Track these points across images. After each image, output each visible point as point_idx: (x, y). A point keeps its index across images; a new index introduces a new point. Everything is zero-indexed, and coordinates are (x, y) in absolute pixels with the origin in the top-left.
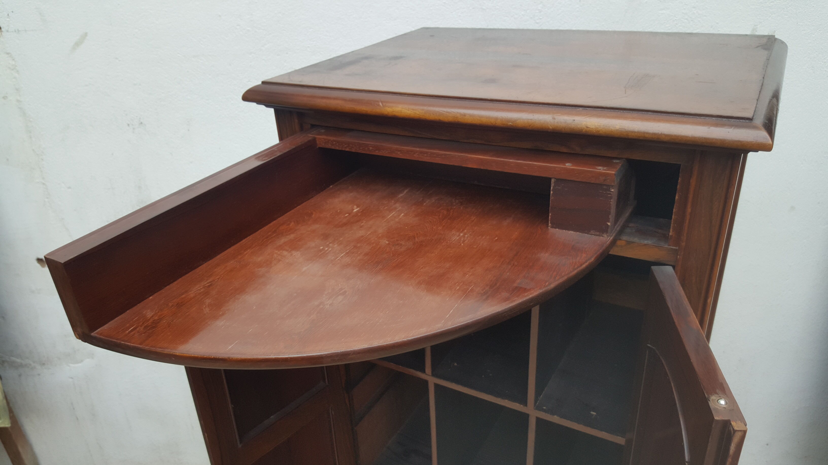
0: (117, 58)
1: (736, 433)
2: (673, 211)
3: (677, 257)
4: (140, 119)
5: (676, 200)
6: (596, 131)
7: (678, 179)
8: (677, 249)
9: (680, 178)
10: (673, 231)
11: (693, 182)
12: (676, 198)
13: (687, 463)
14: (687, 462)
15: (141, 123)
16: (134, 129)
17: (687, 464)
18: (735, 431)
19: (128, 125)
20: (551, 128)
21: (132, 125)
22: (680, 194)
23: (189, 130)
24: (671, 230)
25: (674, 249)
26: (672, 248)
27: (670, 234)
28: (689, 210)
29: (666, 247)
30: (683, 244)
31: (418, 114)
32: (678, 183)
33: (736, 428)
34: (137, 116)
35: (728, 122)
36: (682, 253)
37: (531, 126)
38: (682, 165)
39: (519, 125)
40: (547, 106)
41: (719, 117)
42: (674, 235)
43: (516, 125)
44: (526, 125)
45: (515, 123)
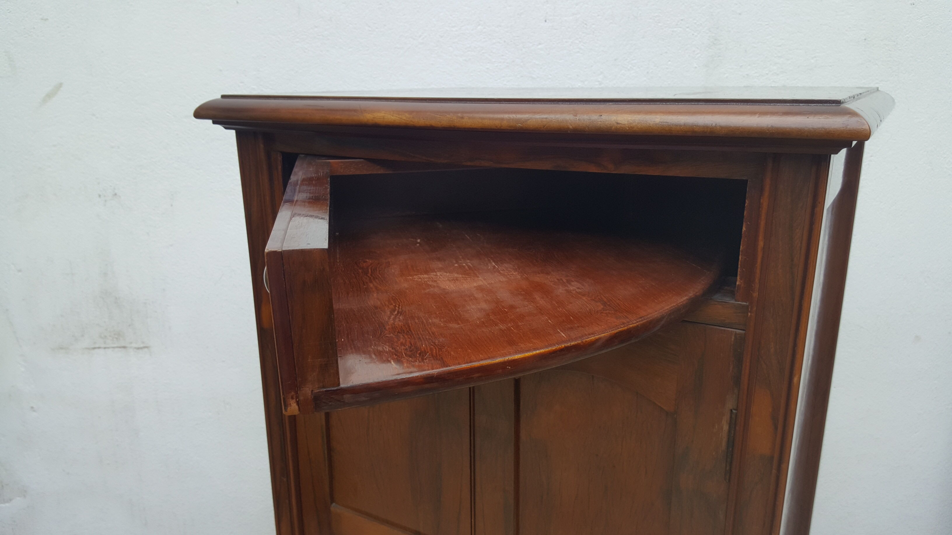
2: (740, 250)
4: (114, 189)
5: (743, 233)
6: (629, 128)
7: (745, 202)
8: (747, 305)
9: (747, 201)
10: (741, 279)
11: (765, 202)
12: (743, 230)
15: (116, 194)
16: (106, 201)
19: (100, 196)
20: (571, 127)
21: (105, 196)
22: (748, 223)
23: (172, 205)
24: (738, 278)
25: (743, 306)
26: (741, 304)
27: (737, 283)
28: (761, 244)
29: (732, 303)
30: (755, 295)
31: (404, 120)
32: (744, 207)
34: (111, 186)
35: (807, 107)
36: (755, 309)
37: (545, 127)
38: (749, 180)
39: (531, 127)
40: (568, 103)
41: (795, 102)
42: (742, 285)
43: (527, 126)
44: (539, 126)
45: (526, 125)
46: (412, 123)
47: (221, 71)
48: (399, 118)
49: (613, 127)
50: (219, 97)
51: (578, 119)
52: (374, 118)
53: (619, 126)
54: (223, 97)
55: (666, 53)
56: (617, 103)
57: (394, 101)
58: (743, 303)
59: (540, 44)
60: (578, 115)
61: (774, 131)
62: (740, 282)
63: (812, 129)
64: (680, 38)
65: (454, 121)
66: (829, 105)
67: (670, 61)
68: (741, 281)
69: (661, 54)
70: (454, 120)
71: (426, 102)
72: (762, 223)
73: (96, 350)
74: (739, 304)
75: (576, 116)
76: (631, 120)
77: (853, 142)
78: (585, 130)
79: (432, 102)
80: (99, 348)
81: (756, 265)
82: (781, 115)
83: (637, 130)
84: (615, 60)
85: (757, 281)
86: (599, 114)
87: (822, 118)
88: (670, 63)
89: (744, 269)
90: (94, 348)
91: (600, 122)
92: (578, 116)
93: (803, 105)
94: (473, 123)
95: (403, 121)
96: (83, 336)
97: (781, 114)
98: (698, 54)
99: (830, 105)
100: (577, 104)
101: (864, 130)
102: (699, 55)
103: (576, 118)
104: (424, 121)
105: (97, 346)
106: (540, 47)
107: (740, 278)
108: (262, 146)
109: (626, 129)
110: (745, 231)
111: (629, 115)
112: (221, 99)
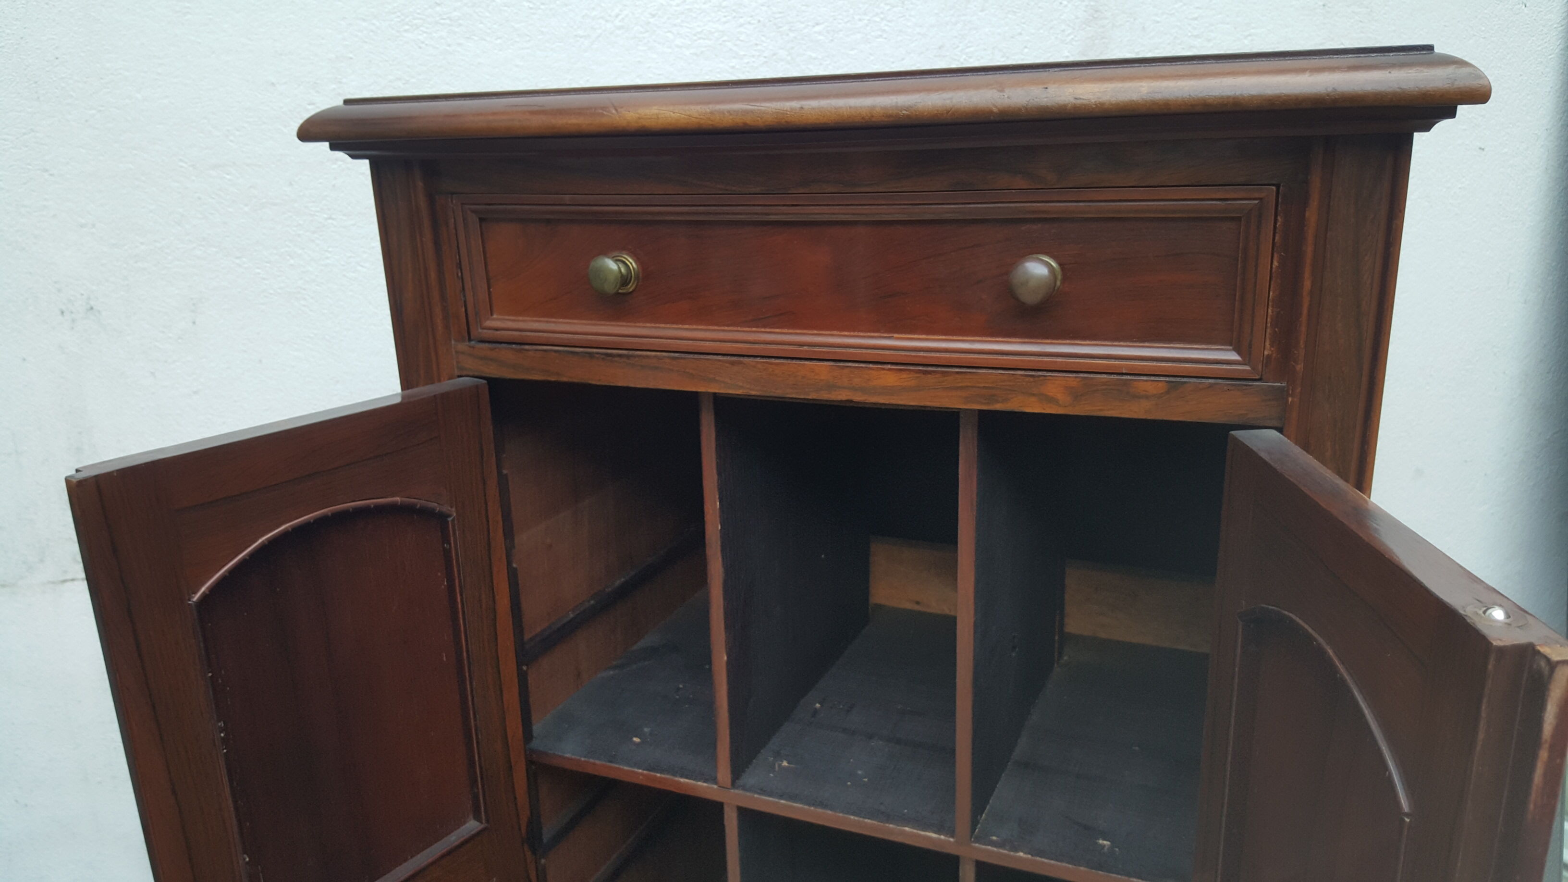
0: (46, 171)
1: (1558, 669)
2: (1269, 298)
3: (1287, 401)
4: (89, 298)
6: (1096, 105)
8: (1284, 387)
9: (1278, 218)
10: (1272, 345)
12: (1273, 267)
13: (1408, 818)
14: (1407, 815)
15: (92, 308)
16: (73, 321)
17: (1407, 820)
18: (1553, 666)
19: (62, 313)
20: (995, 110)
21: (72, 312)
22: (1282, 254)
23: (194, 323)
24: (1267, 344)
25: (1278, 388)
26: (1273, 386)
27: (1265, 353)
28: (1307, 284)
31: (696, 118)
33: (1555, 658)
34: (82, 295)
35: (1384, 58)
36: (1298, 390)
37: (950, 113)
38: (1282, 184)
39: (925, 114)
40: (983, 73)
41: (1361, 51)
42: (1274, 355)
43: (917, 113)
44: (939, 112)
45: (916, 111)
46: (711, 123)
47: (273, 84)
48: (685, 115)
49: (1070, 105)
50: (340, 103)
51: (1006, 96)
52: (639, 118)
53: (1079, 102)
54: (347, 102)
55: (1020, 34)
56: (1066, 69)
57: (669, 89)
58: (1276, 384)
59: (817, 24)
60: (1005, 90)
61: (1337, 97)
62: (1270, 350)
63: (1398, 90)
64: (1041, 10)
65: (787, 114)
66: (1416, 53)
67: (1026, 47)
68: (1272, 349)
69: (1012, 37)
70: (786, 112)
71: (728, 88)
72: (1309, 250)
73: (68, 584)
74: (1269, 385)
75: (1002, 91)
76: (1098, 92)
77: (1459, 107)
78: (1021, 113)
79: (739, 86)
80: (73, 580)
81: (1300, 319)
82: (1346, 71)
83: (1111, 107)
84: (940, 48)
85: (1302, 344)
86: (1043, 87)
87: (1413, 71)
88: (1026, 50)
89: (1276, 329)
90: (65, 581)
91: (1045, 99)
92: (1007, 90)
93: (1376, 56)
94: (820, 115)
95: (694, 120)
96: (42, 561)
97: (1346, 69)
98: (1069, 35)
99: (1418, 53)
100: (1000, 74)
101: (1481, 87)
102: (1072, 36)
103: (1004, 95)
104: (731, 117)
105: (69, 577)
106: (817, 28)
107: (1270, 344)
108: (420, 184)
109: (1091, 106)
110: (1277, 267)
111: (1094, 85)
112: (344, 105)
